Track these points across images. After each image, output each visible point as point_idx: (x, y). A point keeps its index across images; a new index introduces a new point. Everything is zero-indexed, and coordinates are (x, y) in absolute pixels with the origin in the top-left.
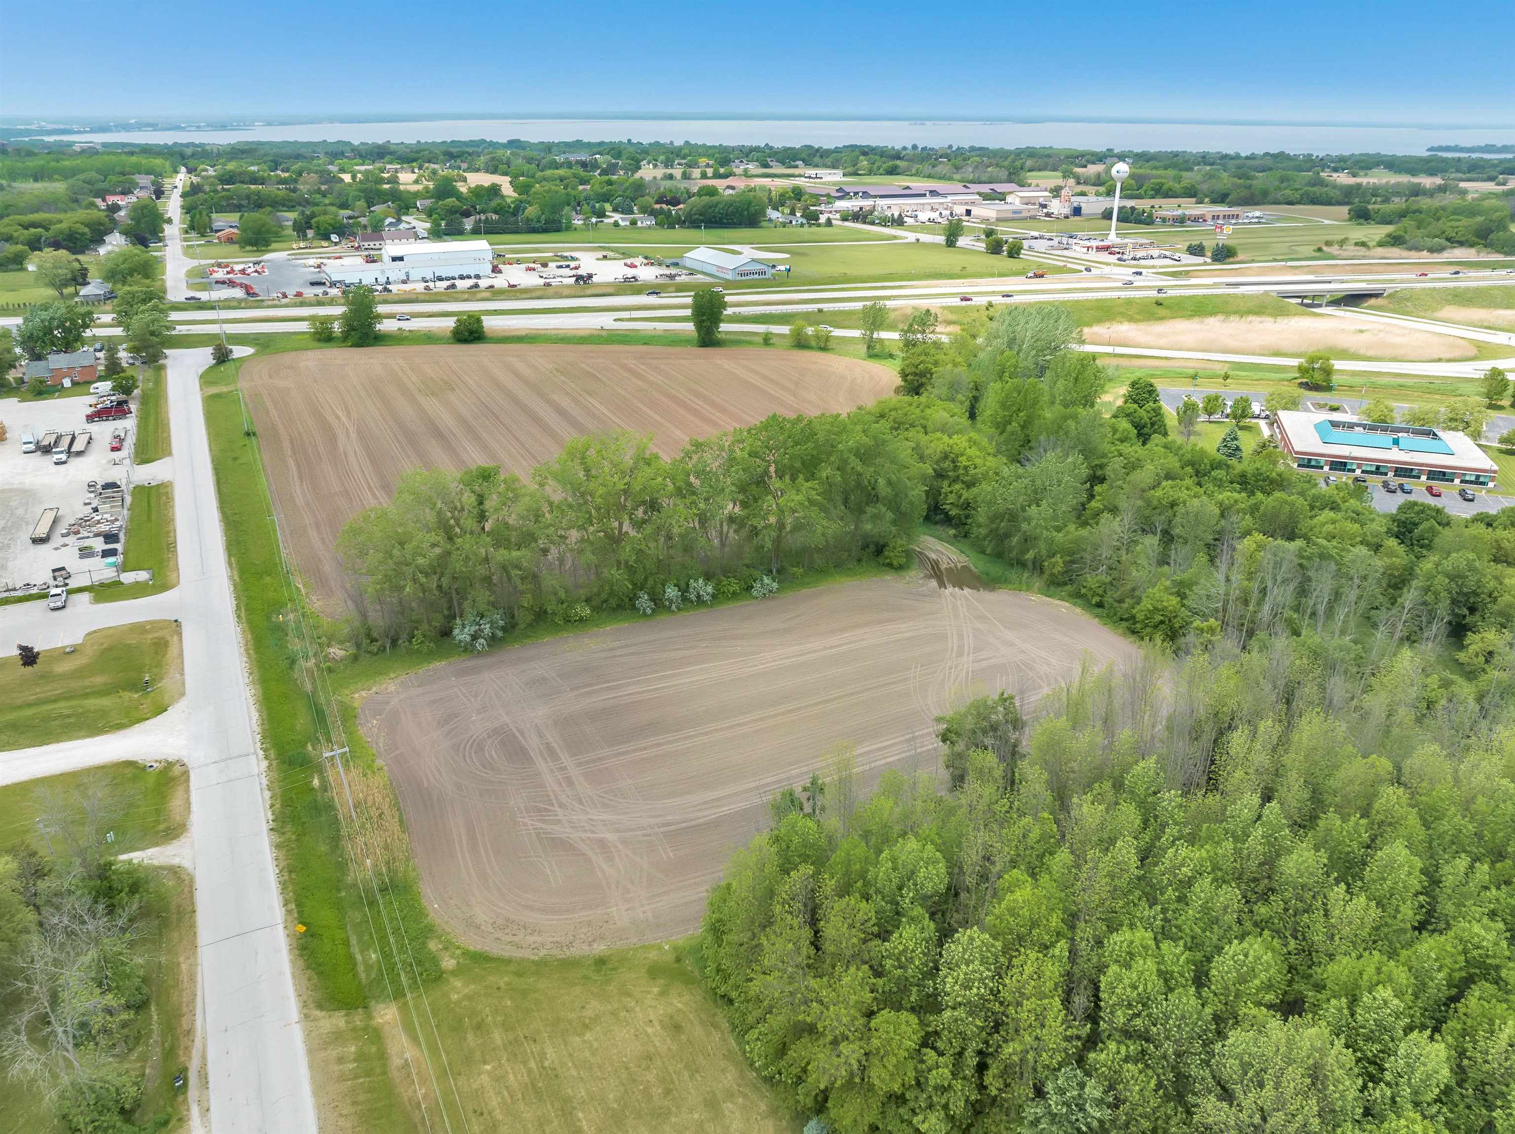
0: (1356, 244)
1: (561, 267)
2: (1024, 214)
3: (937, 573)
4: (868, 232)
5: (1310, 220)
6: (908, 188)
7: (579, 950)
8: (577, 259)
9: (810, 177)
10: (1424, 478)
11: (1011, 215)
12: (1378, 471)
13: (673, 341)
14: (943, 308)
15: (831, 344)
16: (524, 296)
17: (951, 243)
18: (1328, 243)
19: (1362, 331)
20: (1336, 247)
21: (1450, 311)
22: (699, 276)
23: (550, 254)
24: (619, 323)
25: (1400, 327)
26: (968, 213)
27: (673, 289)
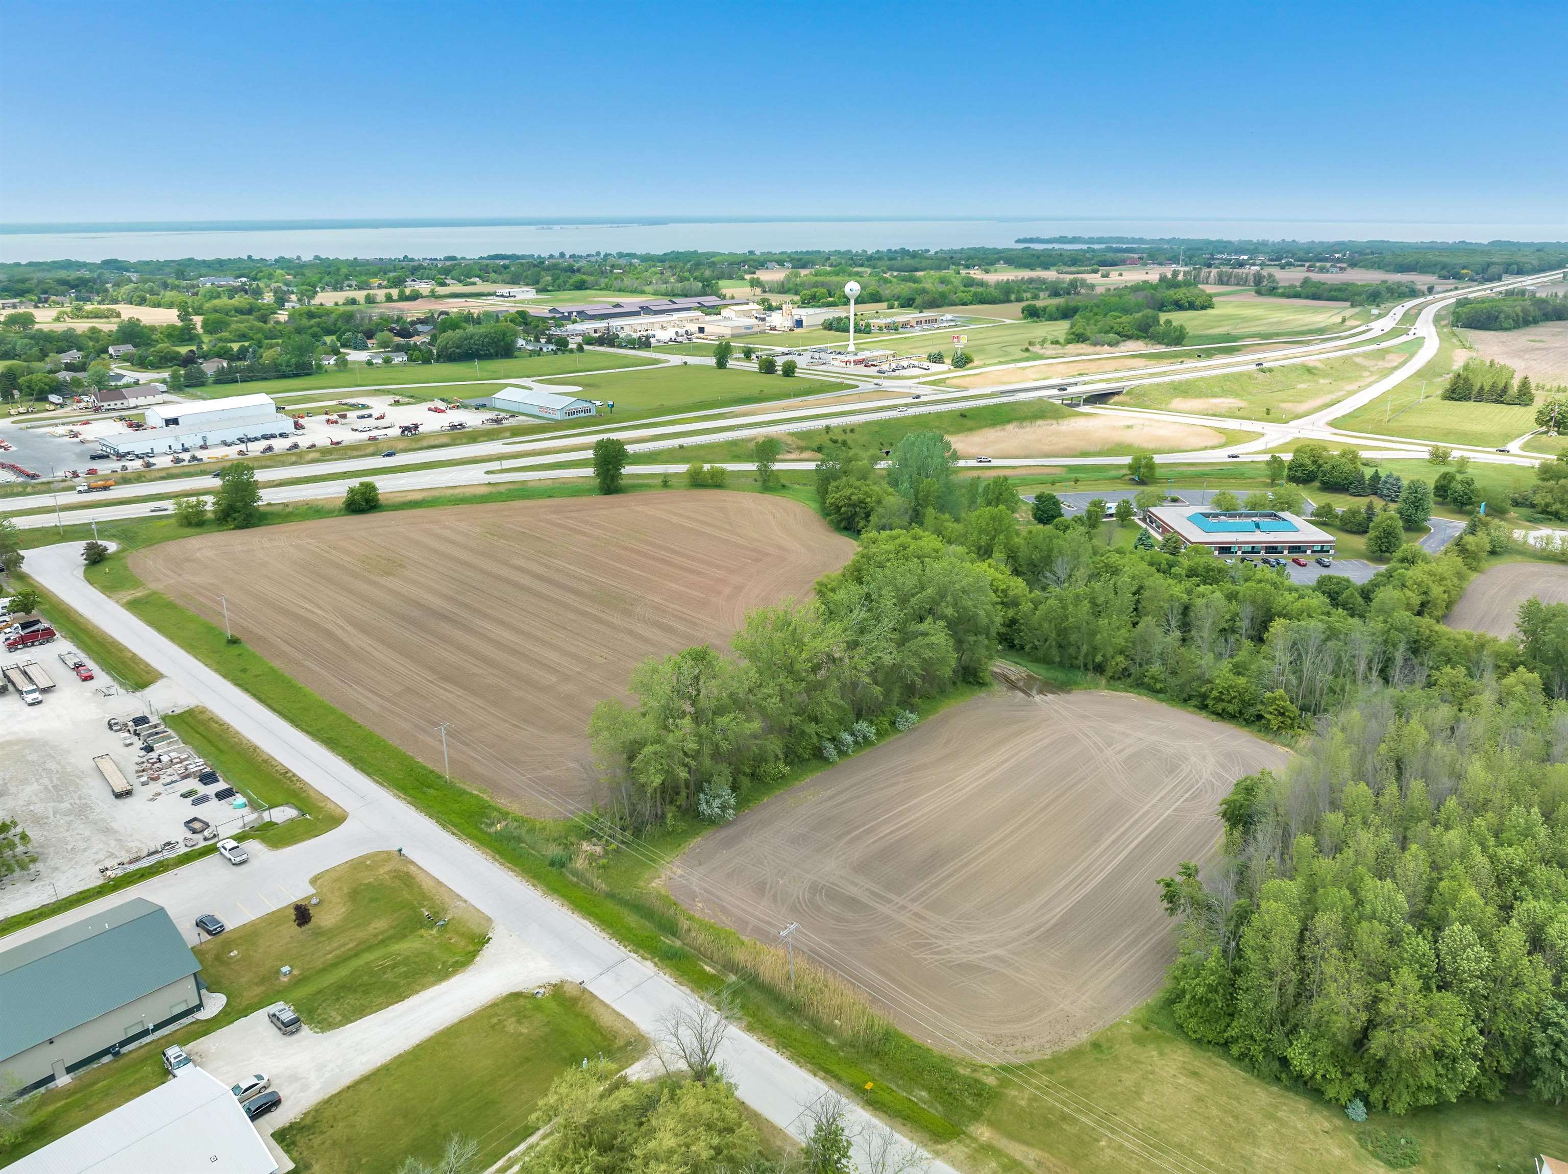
0: (1052, 343)
1: (363, 417)
2: (755, 329)
3: (1013, 685)
4: (626, 356)
5: (994, 321)
6: (618, 305)
7: (1071, 1043)
8: (368, 407)
9: (502, 296)
10: (1286, 552)
11: (743, 331)
12: (1254, 551)
13: (573, 490)
14: (790, 434)
15: (727, 481)
16: (355, 453)
17: (721, 364)
18: (1030, 343)
19: (1129, 427)
20: (1038, 346)
21: (1178, 403)
22: (521, 418)
23: (335, 402)
24: (492, 476)
25: (1158, 421)
26: (702, 330)
27: (508, 434)
